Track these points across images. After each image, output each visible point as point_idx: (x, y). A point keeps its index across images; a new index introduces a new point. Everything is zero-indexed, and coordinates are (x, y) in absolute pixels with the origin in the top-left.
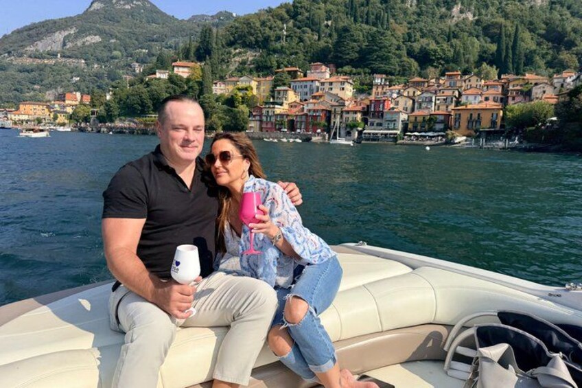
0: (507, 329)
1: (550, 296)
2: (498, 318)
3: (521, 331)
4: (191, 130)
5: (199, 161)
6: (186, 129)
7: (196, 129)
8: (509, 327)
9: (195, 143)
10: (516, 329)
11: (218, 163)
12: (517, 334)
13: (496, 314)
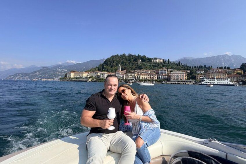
0: (194, 160)
1: (204, 144)
2: (188, 154)
3: (200, 161)
4: (113, 86)
5: (116, 94)
6: (111, 86)
7: (115, 85)
8: (195, 159)
9: (114, 90)
10: (198, 160)
11: (123, 94)
12: (199, 162)
13: (187, 152)
